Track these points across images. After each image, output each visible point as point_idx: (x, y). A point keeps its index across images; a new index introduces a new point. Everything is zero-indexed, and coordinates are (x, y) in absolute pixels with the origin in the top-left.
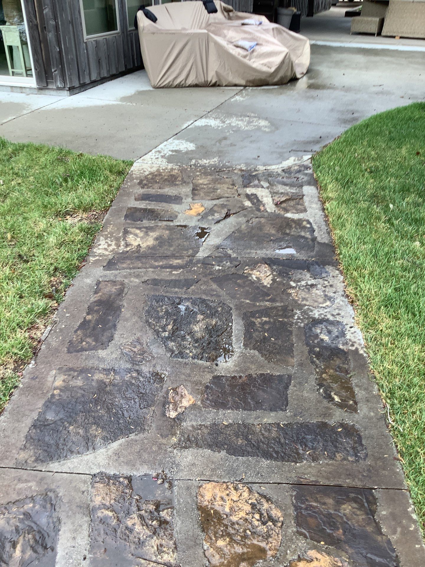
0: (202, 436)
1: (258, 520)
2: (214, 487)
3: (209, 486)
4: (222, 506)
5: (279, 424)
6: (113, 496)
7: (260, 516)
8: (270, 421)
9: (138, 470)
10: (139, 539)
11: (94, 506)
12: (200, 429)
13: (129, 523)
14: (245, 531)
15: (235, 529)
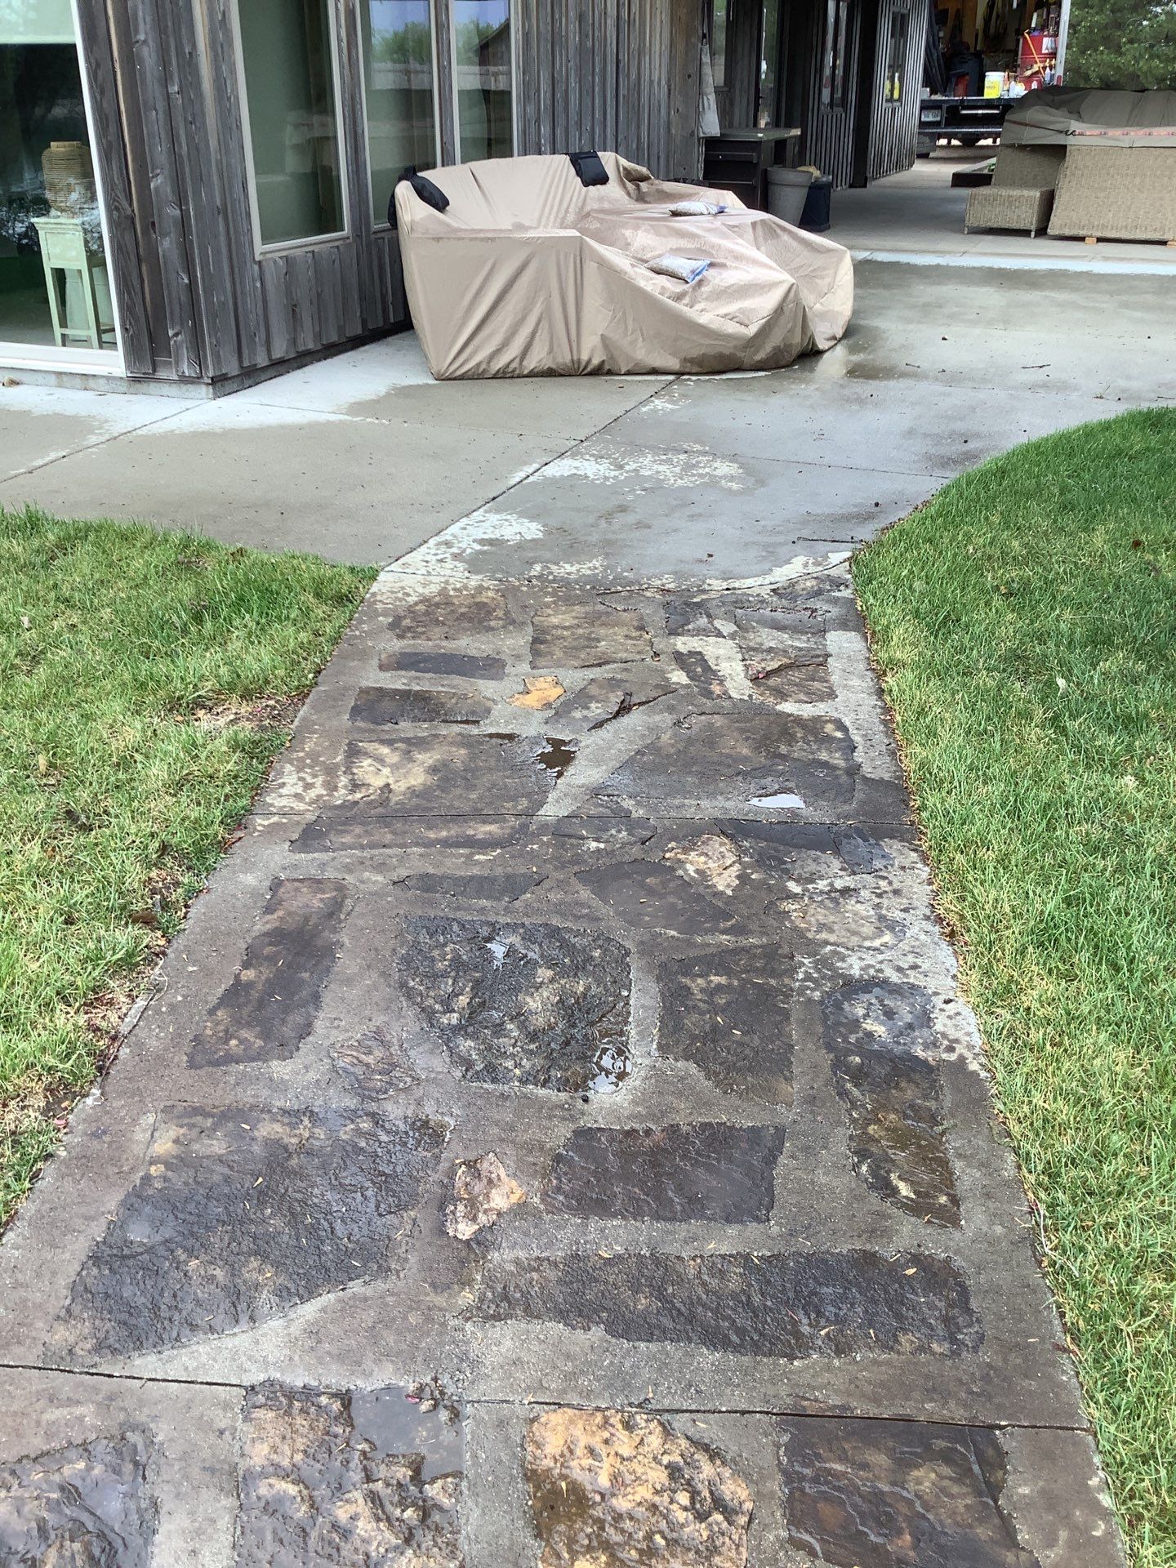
0: (542, 1288)
1: (685, 1509)
2: (571, 1421)
3: (557, 1418)
4: (590, 1470)
5: (747, 1257)
6: (301, 1443)
7: (693, 1500)
8: (725, 1249)
9: (367, 1375)
10: (367, 1555)
11: (248, 1470)
12: (537, 1270)
13: (342, 1514)
14: (649, 1537)
15: (623, 1531)
